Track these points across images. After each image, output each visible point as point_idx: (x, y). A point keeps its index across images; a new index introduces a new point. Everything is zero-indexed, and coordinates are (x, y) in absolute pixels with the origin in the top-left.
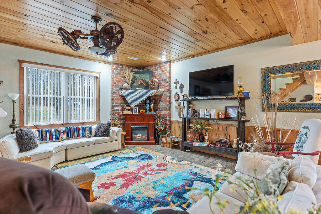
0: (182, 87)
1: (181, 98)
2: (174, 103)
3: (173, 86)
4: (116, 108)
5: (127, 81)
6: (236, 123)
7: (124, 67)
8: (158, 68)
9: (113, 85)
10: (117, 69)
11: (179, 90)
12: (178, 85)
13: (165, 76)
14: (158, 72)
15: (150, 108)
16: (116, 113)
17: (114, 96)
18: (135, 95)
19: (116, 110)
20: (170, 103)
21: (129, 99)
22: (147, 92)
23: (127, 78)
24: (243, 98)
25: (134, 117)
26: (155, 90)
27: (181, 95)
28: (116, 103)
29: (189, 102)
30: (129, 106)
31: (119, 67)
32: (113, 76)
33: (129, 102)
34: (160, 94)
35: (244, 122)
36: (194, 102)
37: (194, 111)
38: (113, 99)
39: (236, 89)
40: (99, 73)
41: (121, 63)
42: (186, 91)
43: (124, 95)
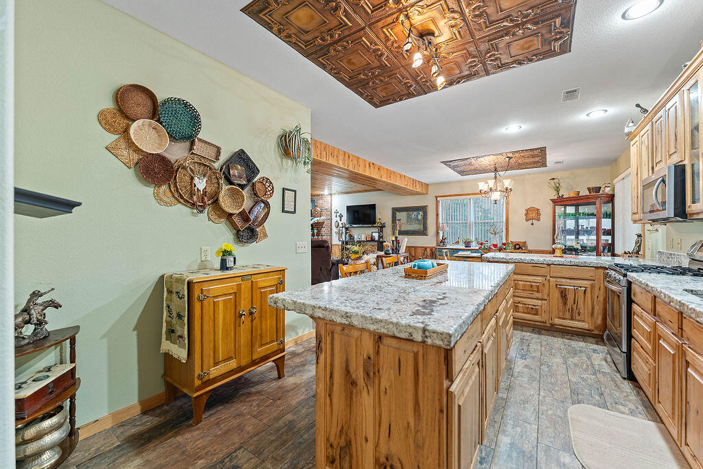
0: (341, 216)
1: (341, 225)
2: (334, 230)
3: (334, 215)
6: (376, 243)
8: (320, 198)
11: (338, 219)
12: (338, 214)
13: (327, 206)
14: (320, 202)
20: (331, 229)
24: (382, 227)
26: (318, 218)
27: (340, 223)
29: (347, 229)
34: (322, 222)
35: (382, 242)
36: (350, 229)
37: (350, 236)
39: (378, 221)
42: (344, 219)
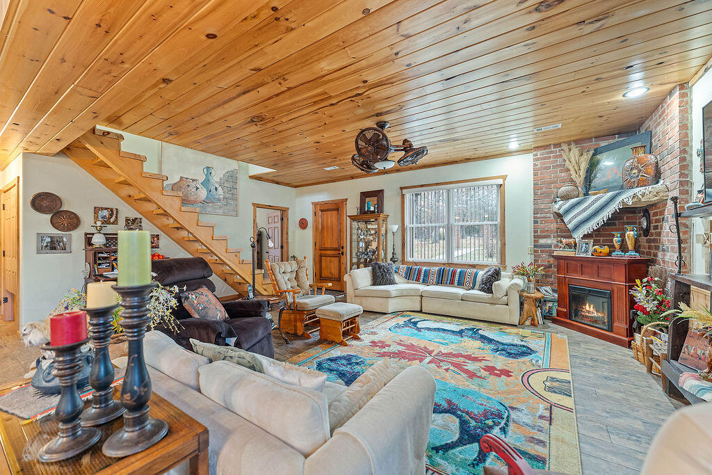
3: (697, 164)
4: (542, 241)
5: (573, 177)
7: (565, 147)
8: (660, 116)
9: (535, 194)
10: (545, 158)
13: (671, 137)
14: (660, 129)
15: (623, 242)
16: (542, 251)
17: (538, 216)
18: (584, 210)
19: (541, 246)
21: (571, 220)
22: (612, 199)
23: (573, 172)
25: (574, 263)
26: (636, 190)
28: (541, 232)
30: (570, 237)
31: (551, 152)
32: (535, 174)
33: (570, 226)
34: (656, 198)
38: (535, 222)
40: (504, 177)
41: (556, 142)
43: (561, 212)
